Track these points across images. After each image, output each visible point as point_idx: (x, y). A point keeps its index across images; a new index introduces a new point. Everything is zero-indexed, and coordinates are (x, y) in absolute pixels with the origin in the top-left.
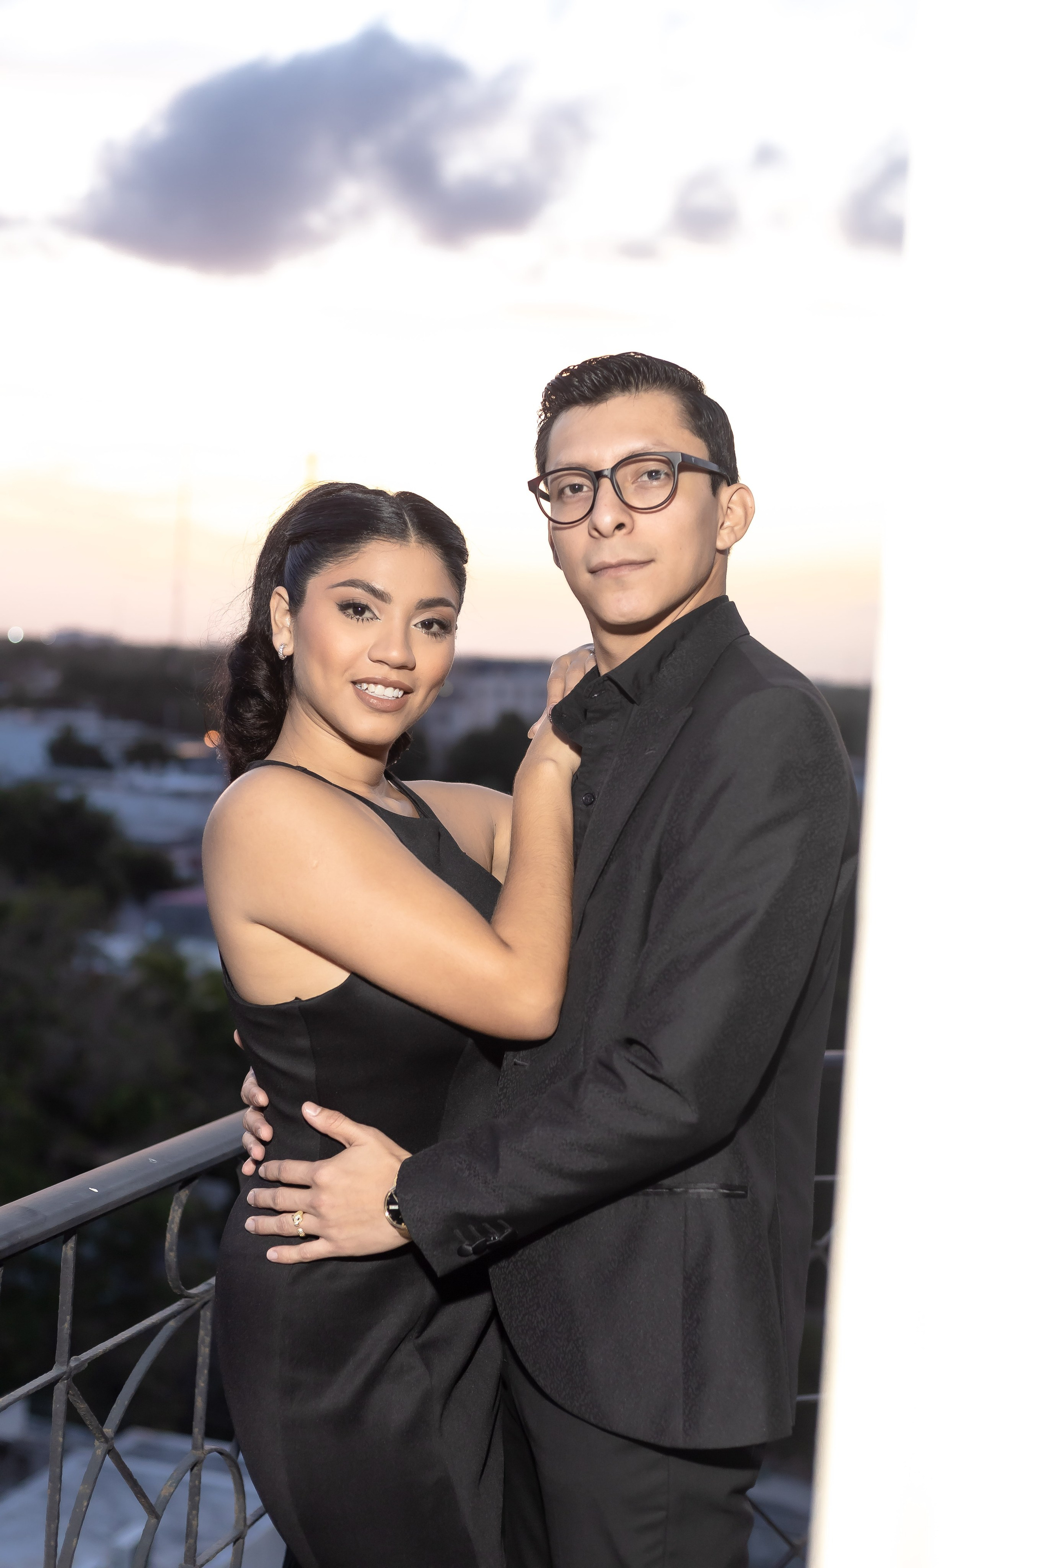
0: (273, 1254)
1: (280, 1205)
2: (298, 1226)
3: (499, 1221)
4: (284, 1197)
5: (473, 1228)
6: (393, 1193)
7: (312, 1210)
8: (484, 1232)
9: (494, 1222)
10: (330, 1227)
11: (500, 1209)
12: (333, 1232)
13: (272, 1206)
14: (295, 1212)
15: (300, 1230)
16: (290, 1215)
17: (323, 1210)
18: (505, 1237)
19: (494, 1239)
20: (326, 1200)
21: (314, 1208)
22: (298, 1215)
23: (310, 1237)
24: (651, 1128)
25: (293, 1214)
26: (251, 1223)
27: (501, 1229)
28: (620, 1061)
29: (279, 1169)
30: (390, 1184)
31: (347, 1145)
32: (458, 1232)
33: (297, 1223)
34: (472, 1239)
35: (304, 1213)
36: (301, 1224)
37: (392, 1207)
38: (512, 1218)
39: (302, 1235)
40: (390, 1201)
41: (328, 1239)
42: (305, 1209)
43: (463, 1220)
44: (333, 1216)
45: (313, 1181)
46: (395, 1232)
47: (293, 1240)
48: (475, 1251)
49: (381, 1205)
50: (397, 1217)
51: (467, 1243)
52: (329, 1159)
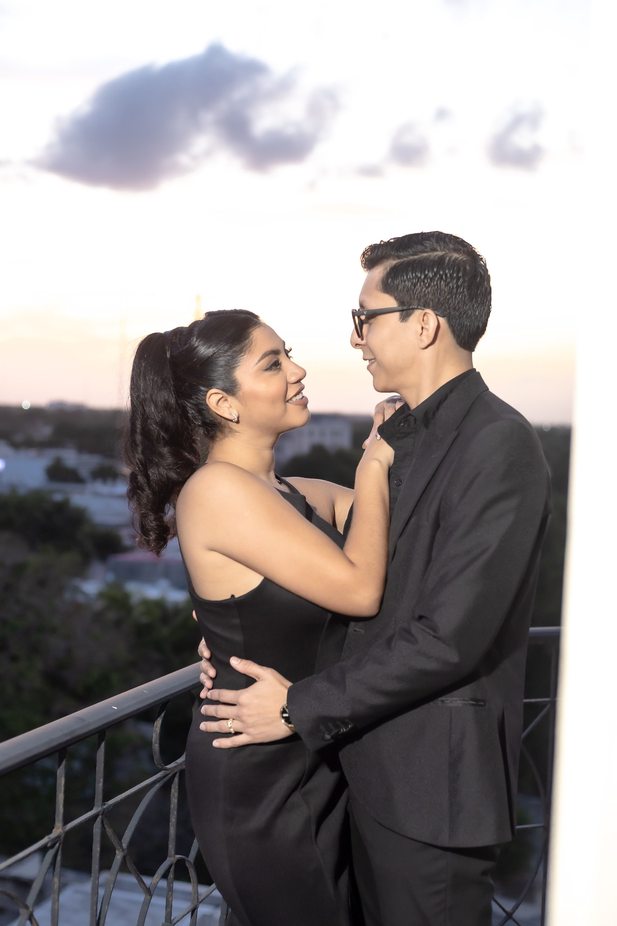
0: (217, 743)
1: (220, 715)
2: (230, 728)
3: (346, 720)
4: (222, 711)
5: (330, 724)
6: (285, 707)
7: (238, 718)
8: (337, 727)
9: (344, 721)
10: (249, 727)
11: (347, 713)
12: (251, 730)
13: (215, 716)
14: (228, 719)
15: (232, 730)
16: (225, 721)
17: (244, 718)
18: (349, 730)
19: (343, 730)
20: (245, 712)
21: (238, 716)
22: (230, 721)
23: (237, 733)
24: (433, 666)
26: (204, 726)
27: (346, 725)
28: (416, 628)
29: (221, 694)
30: (282, 701)
31: (257, 679)
32: (322, 727)
33: (230, 726)
34: (330, 731)
35: (233, 719)
36: (232, 727)
37: (285, 715)
38: (353, 718)
39: (233, 732)
40: (284, 712)
41: (248, 734)
42: (234, 718)
43: (325, 720)
44: (250, 720)
45: (237, 702)
46: (287, 729)
47: (228, 735)
48: (332, 737)
49: (278, 714)
50: (288, 720)
51: (327, 733)
52: (246, 689)
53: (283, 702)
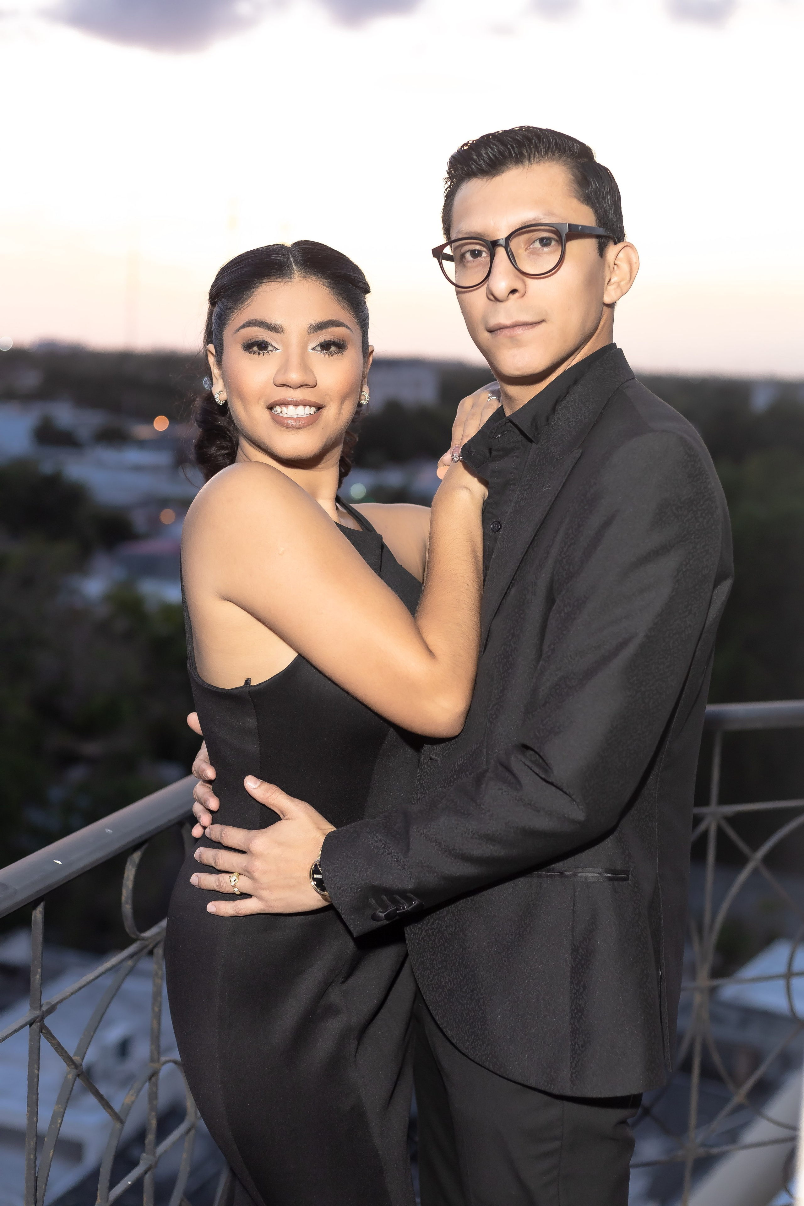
0: (212, 907)
1: (220, 866)
2: (234, 886)
3: (408, 894)
4: (224, 859)
5: (385, 898)
6: (317, 864)
8: (395, 902)
9: (404, 894)
10: (261, 889)
11: (410, 884)
12: (265, 893)
13: (214, 865)
14: (233, 873)
15: (236, 889)
16: (227, 875)
17: (256, 875)
18: (412, 908)
19: (404, 909)
20: (258, 865)
21: (248, 872)
22: (234, 877)
23: (245, 896)
24: (543, 823)
25: (230, 875)
26: (196, 879)
27: (409, 900)
28: (518, 763)
29: (221, 834)
30: (314, 854)
31: (282, 816)
32: (372, 901)
33: (233, 884)
34: (384, 907)
35: (240, 874)
36: (237, 885)
37: (316, 876)
38: (418, 892)
39: (238, 893)
40: (315, 871)
41: (260, 898)
42: (241, 871)
43: (377, 891)
44: (264, 879)
45: (249, 849)
46: (319, 897)
47: (230, 897)
48: (387, 917)
49: (307, 874)
50: (320, 885)
51: (380, 910)
52: (264, 830)
53: (315, 856)
